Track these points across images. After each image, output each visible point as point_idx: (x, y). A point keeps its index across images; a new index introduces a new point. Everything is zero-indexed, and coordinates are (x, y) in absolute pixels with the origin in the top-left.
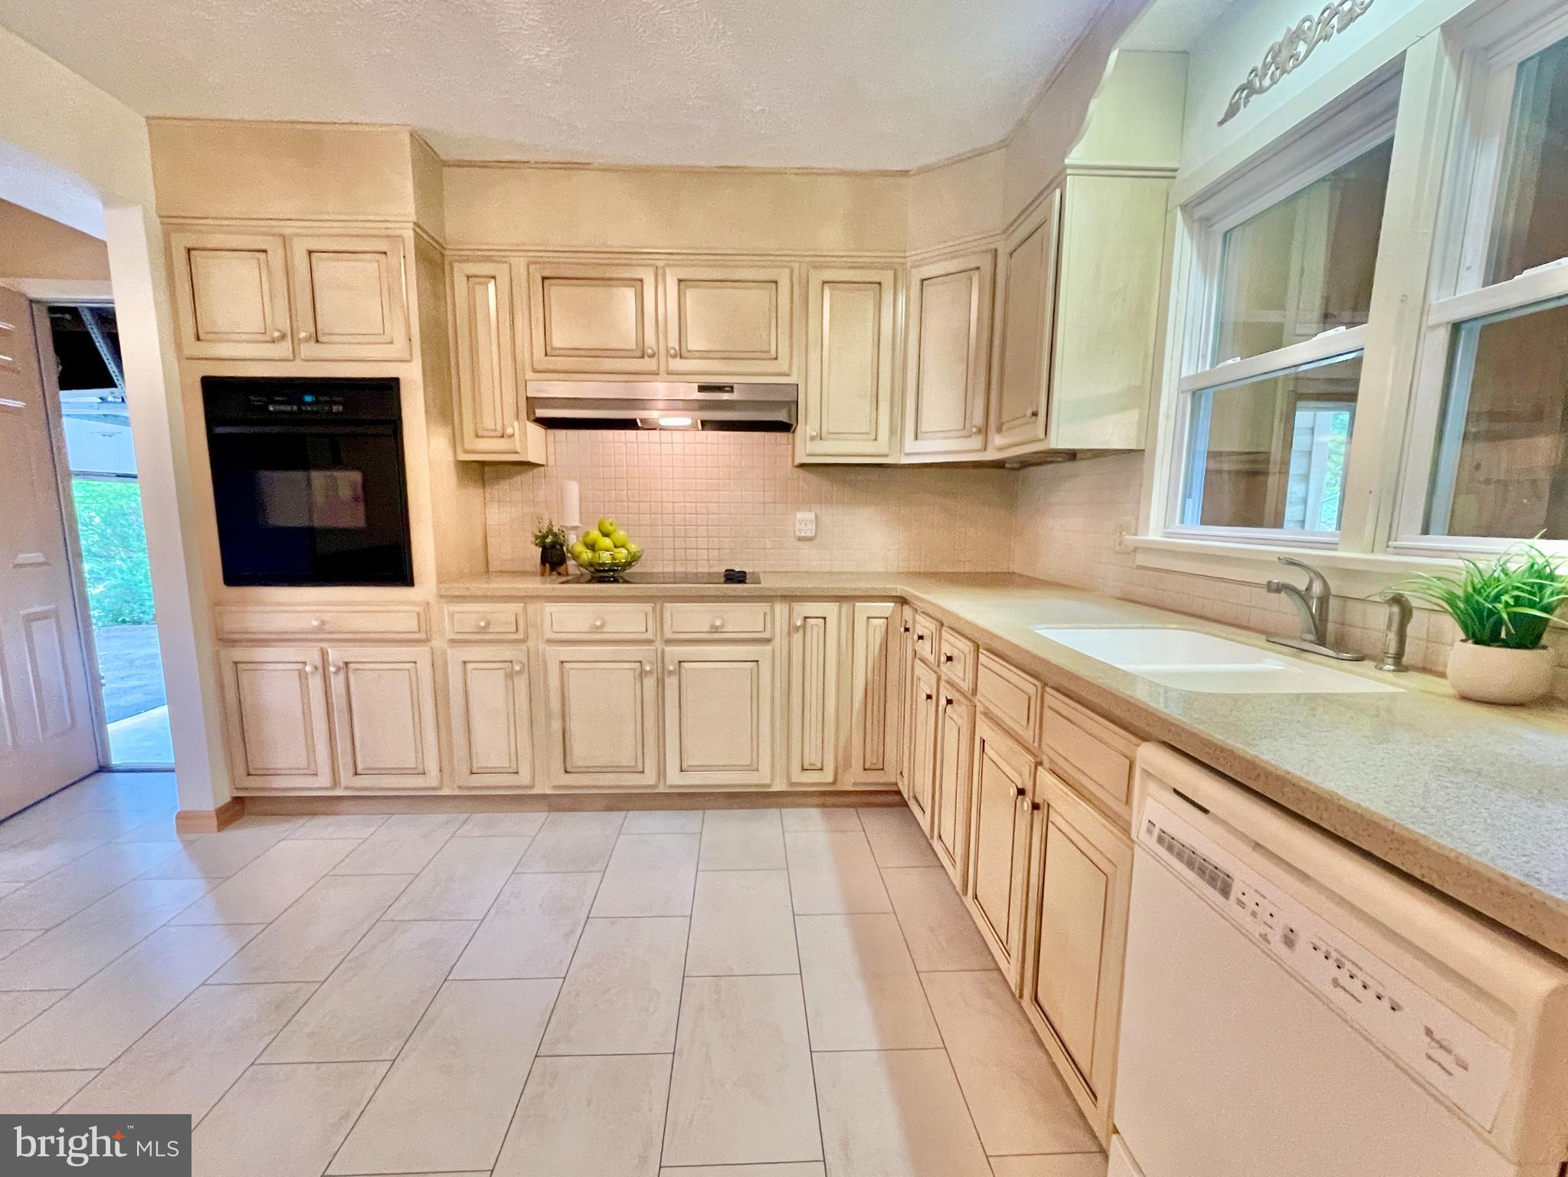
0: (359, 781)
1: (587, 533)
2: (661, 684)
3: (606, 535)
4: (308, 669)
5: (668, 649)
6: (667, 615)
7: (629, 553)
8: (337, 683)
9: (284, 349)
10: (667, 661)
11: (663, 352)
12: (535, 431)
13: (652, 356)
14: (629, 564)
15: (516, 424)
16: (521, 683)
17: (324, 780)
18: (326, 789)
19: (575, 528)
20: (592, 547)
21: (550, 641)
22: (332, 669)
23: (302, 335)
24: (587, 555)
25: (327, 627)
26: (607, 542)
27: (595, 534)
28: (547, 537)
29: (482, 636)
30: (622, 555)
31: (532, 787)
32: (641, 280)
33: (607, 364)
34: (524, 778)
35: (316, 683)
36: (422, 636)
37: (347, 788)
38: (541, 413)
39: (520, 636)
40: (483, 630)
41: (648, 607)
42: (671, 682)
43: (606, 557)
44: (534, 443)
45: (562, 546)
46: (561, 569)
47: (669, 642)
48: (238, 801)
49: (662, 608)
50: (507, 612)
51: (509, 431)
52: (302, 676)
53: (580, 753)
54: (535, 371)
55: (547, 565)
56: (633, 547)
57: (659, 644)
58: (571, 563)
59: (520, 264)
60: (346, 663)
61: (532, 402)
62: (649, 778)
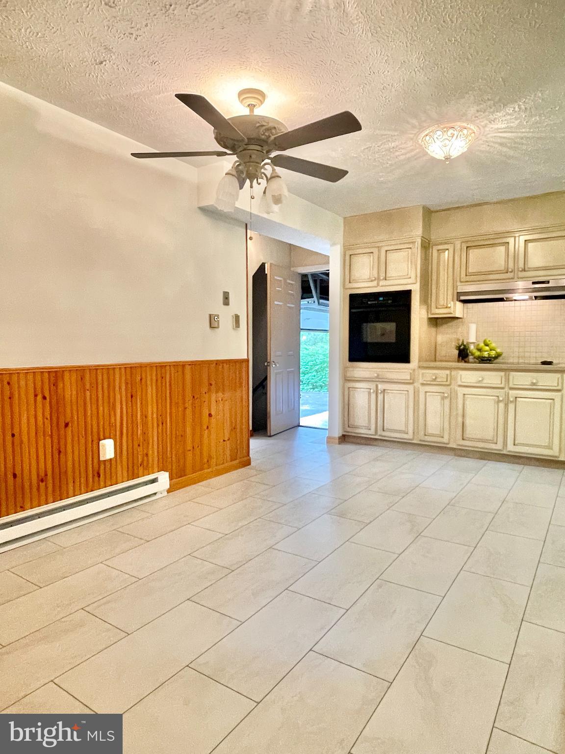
0: (384, 434)
1: (479, 345)
2: (506, 405)
3: (487, 345)
4: (372, 391)
5: (511, 392)
6: (511, 378)
7: (497, 352)
8: (380, 397)
9: (375, 283)
10: (510, 397)
11: (516, 270)
12: (459, 305)
13: (511, 272)
14: (496, 357)
15: (452, 303)
16: (447, 402)
17: (372, 431)
18: (373, 435)
19: (474, 343)
20: (480, 350)
21: (460, 386)
22: (380, 391)
23: (381, 278)
24: (477, 353)
25: (380, 377)
26: (487, 348)
27: (482, 345)
28: (460, 346)
29: (434, 382)
30: (493, 353)
31: (448, 444)
32: (508, 243)
33: (491, 277)
34: (445, 440)
35: (373, 396)
36: (411, 381)
37: (380, 435)
38: (462, 298)
39: (448, 383)
40: (435, 380)
41: (502, 374)
42: (511, 407)
43: (486, 354)
44: (458, 310)
45: (467, 350)
46: (466, 360)
47: (511, 389)
48: (344, 436)
49: (509, 375)
50: (443, 374)
51: (449, 305)
52: (369, 393)
53: (469, 433)
54: (461, 282)
55: (461, 358)
56: (499, 350)
57: (507, 389)
58: (471, 357)
59: (458, 244)
60: (384, 390)
61: (459, 294)
62: (499, 446)
